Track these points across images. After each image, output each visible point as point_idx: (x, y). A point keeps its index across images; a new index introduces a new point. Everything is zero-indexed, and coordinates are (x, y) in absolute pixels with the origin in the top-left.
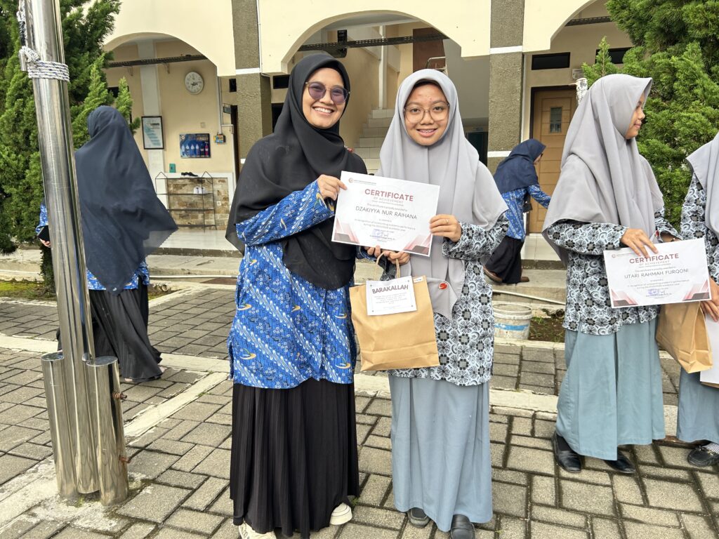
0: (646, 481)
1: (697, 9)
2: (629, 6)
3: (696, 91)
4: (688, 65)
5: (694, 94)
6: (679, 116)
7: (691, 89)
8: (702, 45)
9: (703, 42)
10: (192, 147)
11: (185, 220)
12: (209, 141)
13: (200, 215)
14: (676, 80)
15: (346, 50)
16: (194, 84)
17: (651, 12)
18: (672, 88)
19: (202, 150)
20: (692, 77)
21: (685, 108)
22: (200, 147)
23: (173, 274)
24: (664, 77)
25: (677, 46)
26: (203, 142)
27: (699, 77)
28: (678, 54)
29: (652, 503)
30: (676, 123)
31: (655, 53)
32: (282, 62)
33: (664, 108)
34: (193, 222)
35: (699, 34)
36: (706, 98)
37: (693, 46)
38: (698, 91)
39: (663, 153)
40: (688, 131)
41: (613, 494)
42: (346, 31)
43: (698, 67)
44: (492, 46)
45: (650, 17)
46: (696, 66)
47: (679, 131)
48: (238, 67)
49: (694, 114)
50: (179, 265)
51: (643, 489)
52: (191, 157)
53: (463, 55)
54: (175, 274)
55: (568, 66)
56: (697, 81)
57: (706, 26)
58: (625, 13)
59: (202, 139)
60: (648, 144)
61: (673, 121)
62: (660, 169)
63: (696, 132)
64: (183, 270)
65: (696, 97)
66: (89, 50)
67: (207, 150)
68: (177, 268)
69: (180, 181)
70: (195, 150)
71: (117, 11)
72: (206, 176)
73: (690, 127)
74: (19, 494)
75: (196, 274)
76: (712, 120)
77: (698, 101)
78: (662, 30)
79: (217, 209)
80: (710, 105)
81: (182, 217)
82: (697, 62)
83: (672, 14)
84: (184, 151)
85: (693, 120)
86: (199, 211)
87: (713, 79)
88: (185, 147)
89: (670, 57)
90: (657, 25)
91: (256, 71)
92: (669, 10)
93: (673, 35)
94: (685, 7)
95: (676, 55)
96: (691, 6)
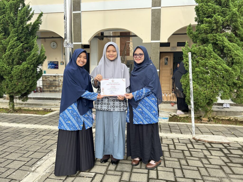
1: (211, 36)
2: (192, 33)
4: (209, 49)
5: (211, 56)
6: (207, 62)
7: (210, 55)
8: (212, 44)
9: (213, 44)
10: (52, 66)
11: (48, 89)
12: (58, 64)
13: (54, 88)
14: (206, 53)
15: (103, 38)
16: (54, 46)
17: (199, 35)
18: (205, 55)
19: (56, 67)
20: (210, 52)
21: (209, 60)
22: (55, 66)
23: (51, 106)
24: (203, 52)
25: (206, 44)
26: (56, 64)
27: (212, 52)
30: (207, 63)
31: (200, 46)
32: (88, 41)
33: (203, 60)
34: (51, 90)
36: (214, 58)
37: (210, 45)
38: (212, 56)
39: (204, 71)
40: (210, 66)
42: (103, 33)
43: (212, 50)
44: (151, 40)
45: (198, 37)
46: (211, 50)
47: (208, 66)
48: (74, 42)
49: (211, 61)
50: (52, 103)
53: (143, 42)
54: (52, 106)
55: (170, 46)
56: (212, 53)
57: (213, 40)
58: (192, 35)
60: (200, 68)
61: (206, 63)
62: (203, 75)
63: (212, 66)
65: (211, 57)
67: (57, 67)
68: (52, 104)
69: (47, 76)
70: (53, 66)
71: (41, 24)
72: (57, 75)
73: (211, 65)
76: (216, 63)
77: (212, 58)
78: (201, 40)
79: (60, 86)
80: (215, 59)
81: (47, 88)
82: (211, 48)
83: (205, 36)
84: (49, 66)
85: (211, 63)
86: (54, 86)
87: (215, 53)
88: (50, 65)
89: (204, 47)
90: (201, 39)
91: (80, 43)
92: (204, 35)
93: (205, 41)
94: (208, 35)
95: (206, 46)
96: (209, 35)
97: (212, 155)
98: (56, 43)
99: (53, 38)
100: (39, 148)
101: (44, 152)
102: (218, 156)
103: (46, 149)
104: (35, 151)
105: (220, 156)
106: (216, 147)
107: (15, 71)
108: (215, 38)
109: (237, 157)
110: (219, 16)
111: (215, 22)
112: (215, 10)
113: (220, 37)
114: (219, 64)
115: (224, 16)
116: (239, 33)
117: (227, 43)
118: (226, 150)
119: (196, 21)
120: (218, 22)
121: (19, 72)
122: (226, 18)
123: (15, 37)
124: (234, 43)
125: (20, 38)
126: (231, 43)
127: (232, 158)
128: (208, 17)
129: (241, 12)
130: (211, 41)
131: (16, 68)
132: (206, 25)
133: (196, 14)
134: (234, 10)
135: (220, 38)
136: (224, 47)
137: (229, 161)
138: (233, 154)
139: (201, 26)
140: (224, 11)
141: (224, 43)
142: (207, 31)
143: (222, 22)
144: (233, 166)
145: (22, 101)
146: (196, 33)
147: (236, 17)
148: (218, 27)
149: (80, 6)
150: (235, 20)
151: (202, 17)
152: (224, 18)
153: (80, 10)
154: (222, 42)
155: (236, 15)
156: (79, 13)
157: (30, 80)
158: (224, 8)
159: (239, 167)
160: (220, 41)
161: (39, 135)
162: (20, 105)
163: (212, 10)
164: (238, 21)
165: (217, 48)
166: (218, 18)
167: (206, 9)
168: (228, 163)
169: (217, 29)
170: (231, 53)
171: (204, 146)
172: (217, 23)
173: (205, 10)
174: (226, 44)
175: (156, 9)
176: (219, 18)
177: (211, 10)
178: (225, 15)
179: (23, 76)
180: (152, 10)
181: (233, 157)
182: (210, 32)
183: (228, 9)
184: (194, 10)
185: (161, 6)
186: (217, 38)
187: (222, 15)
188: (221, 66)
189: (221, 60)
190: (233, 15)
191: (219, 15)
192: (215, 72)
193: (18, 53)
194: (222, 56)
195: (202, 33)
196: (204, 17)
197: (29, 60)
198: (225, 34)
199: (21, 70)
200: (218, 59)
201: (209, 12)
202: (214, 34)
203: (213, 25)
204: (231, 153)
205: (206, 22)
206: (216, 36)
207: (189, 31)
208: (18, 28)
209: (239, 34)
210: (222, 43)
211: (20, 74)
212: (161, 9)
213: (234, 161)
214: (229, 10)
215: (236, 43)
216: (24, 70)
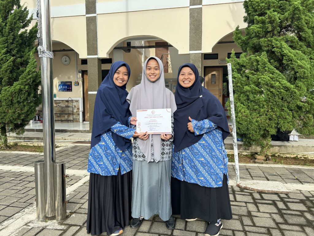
0: (258, 205)
1: (265, 40)
2: (241, 39)
3: (266, 68)
4: (263, 59)
5: (265, 70)
6: (260, 77)
7: (264, 68)
8: (267, 53)
9: (268, 52)
10: (64, 87)
11: (59, 118)
12: (71, 85)
13: (66, 116)
14: (259, 65)
15: (130, 50)
16: (66, 61)
17: (249, 41)
18: (257, 67)
19: (68, 88)
20: (264, 64)
21: (262, 74)
22: (67, 87)
24: (255, 64)
25: (258, 53)
26: (69, 85)
27: (267, 64)
28: (259, 56)
29: (261, 211)
30: (260, 79)
31: (251, 55)
32: (107, 53)
33: (255, 74)
34: (63, 119)
35: (266, 49)
36: (269, 71)
37: (264, 53)
38: (267, 69)
39: (256, 90)
40: (264, 82)
41: (247, 209)
42: (130, 42)
43: (266, 60)
44: (190, 50)
45: (249, 43)
46: (265, 60)
47: (261, 82)
48: (88, 55)
49: (266, 77)
50: (60, 136)
51: (257, 207)
52: (63, 91)
53: (179, 53)
54: (59, 140)
55: (217, 59)
56: (266, 65)
57: (268, 46)
58: (240, 41)
59: (68, 84)
60: (250, 87)
61: (258, 79)
62: (255, 96)
63: (267, 83)
64: (62, 138)
65: (266, 71)
66: (29, 46)
67: (70, 88)
69: (58, 101)
70: (65, 88)
72: (70, 99)
73: (264, 81)
74: (20, 219)
75: (68, 140)
76: (272, 79)
77: (267, 72)
78: (253, 47)
79: (74, 113)
80: (271, 73)
81: (58, 117)
82: (265, 58)
83: (256, 42)
84: (60, 88)
85: (265, 78)
86: (66, 114)
87: (271, 64)
88: (61, 87)
89: (256, 57)
90: (251, 45)
91: (96, 56)
92: (255, 40)
93: (257, 49)
94: (261, 40)
95: (258, 56)
96: (263, 39)
97: (259, 211)
98: (69, 57)
99: (64, 50)
100: (16, 200)
101: (20, 206)
102: (267, 213)
103: (24, 202)
104: (8, 205)
105: (270, 214)
106: (267, 199)
107: (4, 94)
108: (270, 43)
109: (295, 215)
110: (276, 13)
111: (270, 21)
112: (270, 5)
113: (277, 42)
114: (276, 80)
115: (282, 13)
116: (304, 35)
117: (286, 49)
118: (282, 203)
119: (245, 21)
120: (273, 21)
121: (9, 95)
122: (285, 16)
123: (4, 48)
124: (298, 50)
125: (11, 50)
126: (292, 51)
127: (289, 216)
128: (260, 15)
129: (306, 7)
130: (265, 48)
131: (6, 90)
132: (258, 26)
133: (246, 12)
134: (296, 3)
135: (277, 44)
136: (283, 56)
137: (283, 222)
138: (291, 210)
139: (251, 27)
140: (281, 5)
141: (283, 50)
142: (259, 34)
143: (280, 21)
144: (287, 229)
145: (17, 134)
146: (245, 37)
147: (299, 13)
148: (274, 29)
149: (95, 6)
150: (297, 17)
151: (252, 15)
152: (283, 15)
153: (95, 13)
154: (280, 48)
155: (299, 10)
156: (94, 17)
157: (24, 106)
158: (281, 2)
159: (296, 231)
160: (277, 47)
161: (24, 181)
162: (17, 140)
163: (266, 5)
164: (302, 18)
165: (274, 58)
166: (273, 15)
167: (257, 4)
168: (281, 223)
169: (273, 31)
170: (293, 64)
171: (250, 197)
172: (273, 23)
173: (255, 5)
174: (285, 52)
175: (196, 8)
176: (275, 15)
177: (263, 4)
178: (284, 12)
179: (15, 101)
180: (190, 9)
181: (289, 214)
182: (263, 36)
183: (287, 2)
184: (243, 7)
185: (203, 5)
186: (273, 44)
187: (280, 11)
188: (280, 83)
189: (279, 75)
190: (294, 11)
191: (274, 11)
192: (271, 92)
193: (7, 70)
194: (281, 68)
195: (253, 38)
196: (255, 16)
197: (22, 79)
198: (284, 38)
199: (12, 93)
200: (274, 73)
201: (261, 7)
202: (269, 39)
203: (267, 25)
204: (289, 209)
205: (258, 22)
206: (271, 41)
207: (236, 36)
208: (7, 36)
209: (304, 37)
210: (280, 50)
211: (10, 98)
212: (202, 8)
213: (290, 221)
214: (290, 4)
215: (301, 51)
216: (15, 93)
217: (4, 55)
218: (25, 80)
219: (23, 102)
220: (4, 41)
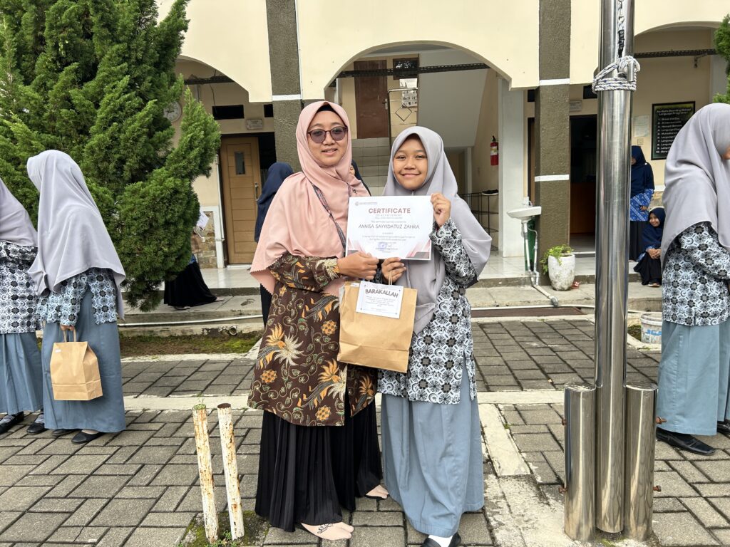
32: (324, 88)
44: (542, 78)
48: (274, 93)
50: (220, 306)
64: (231, 311)
91: (297, 97)
107: (131, 202)
121: (147, 207)
131: (134, 192)
193: (139, 136)
197: (176, 162)
208: (129, 42)
217: (127, 96)
218: (183, 163)
219: (175, 224)
220: (119, 56)
